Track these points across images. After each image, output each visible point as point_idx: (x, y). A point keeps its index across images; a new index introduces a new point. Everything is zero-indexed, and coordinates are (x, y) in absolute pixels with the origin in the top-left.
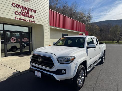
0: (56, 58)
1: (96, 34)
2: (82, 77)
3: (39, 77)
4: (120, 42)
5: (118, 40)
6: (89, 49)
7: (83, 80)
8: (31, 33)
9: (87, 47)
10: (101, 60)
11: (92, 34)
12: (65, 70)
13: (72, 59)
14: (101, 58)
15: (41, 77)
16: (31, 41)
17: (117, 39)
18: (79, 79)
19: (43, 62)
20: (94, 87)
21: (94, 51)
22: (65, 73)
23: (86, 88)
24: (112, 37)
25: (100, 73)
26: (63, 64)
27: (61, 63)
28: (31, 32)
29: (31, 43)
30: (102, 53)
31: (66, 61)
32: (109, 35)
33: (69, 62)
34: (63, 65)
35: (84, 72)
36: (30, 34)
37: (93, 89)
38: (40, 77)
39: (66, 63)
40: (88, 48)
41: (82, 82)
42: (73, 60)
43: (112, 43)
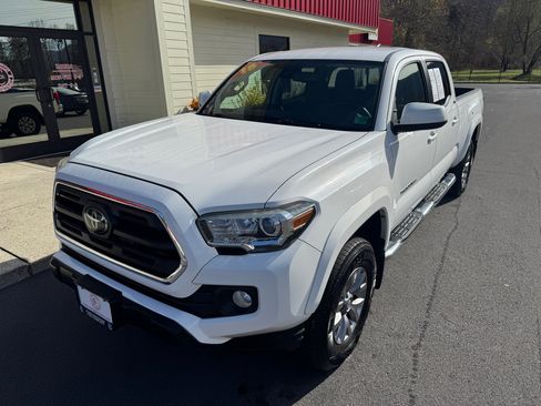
0: (192, 218)
1: (428, 34)
2: (355, 298)
3: (103, 322)
4: (535, 72)
5: (527, 66)
6: (402, 136)
7: (359, 311)
8: (91, 38)
9: (392, 123)
10: (453, 179)
11: (408, 33)
12: (253, 291)
13: (297, 222)
14: (456, 169)
15: (111, 321)
16: (96, 81)
17: (526, 57)
18: (338, 316)
19: (112, 235)
20: (419, 344)
21: (429, 141)
22: (254, 307)
23: (374, 356)
24: (501, 49)
25: (447, 256)
26: (240, 252)
27: (223, 251)
28: (91, 31)
29: (98, 89)
30: (461, 146)
31: (260, 235)
32: (489, 41)
33: (280, 241)
34: (240, 258)
35: (365, 273)
36: (89, 40)
37: (410, 359)
38: (107, 322)
39: (258, 250)
40: (396, 129)
41: (352, 327)
42: (305, 228)
43: (500, 78)
